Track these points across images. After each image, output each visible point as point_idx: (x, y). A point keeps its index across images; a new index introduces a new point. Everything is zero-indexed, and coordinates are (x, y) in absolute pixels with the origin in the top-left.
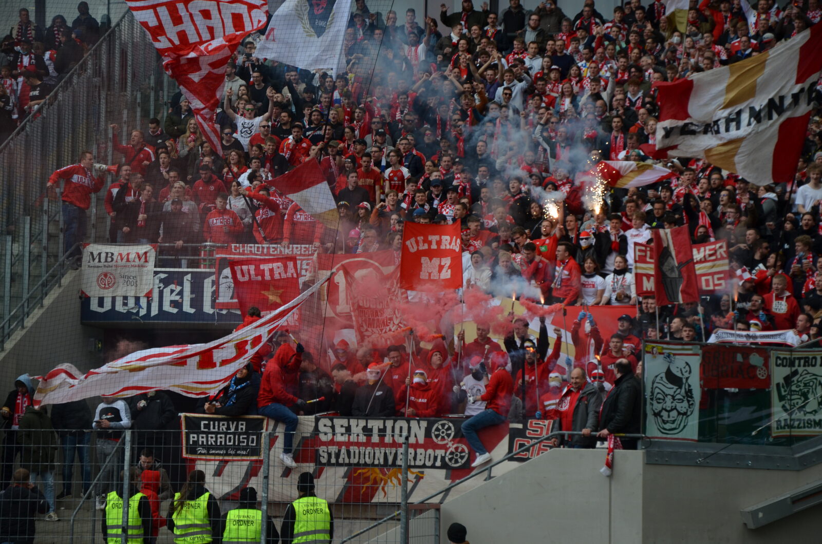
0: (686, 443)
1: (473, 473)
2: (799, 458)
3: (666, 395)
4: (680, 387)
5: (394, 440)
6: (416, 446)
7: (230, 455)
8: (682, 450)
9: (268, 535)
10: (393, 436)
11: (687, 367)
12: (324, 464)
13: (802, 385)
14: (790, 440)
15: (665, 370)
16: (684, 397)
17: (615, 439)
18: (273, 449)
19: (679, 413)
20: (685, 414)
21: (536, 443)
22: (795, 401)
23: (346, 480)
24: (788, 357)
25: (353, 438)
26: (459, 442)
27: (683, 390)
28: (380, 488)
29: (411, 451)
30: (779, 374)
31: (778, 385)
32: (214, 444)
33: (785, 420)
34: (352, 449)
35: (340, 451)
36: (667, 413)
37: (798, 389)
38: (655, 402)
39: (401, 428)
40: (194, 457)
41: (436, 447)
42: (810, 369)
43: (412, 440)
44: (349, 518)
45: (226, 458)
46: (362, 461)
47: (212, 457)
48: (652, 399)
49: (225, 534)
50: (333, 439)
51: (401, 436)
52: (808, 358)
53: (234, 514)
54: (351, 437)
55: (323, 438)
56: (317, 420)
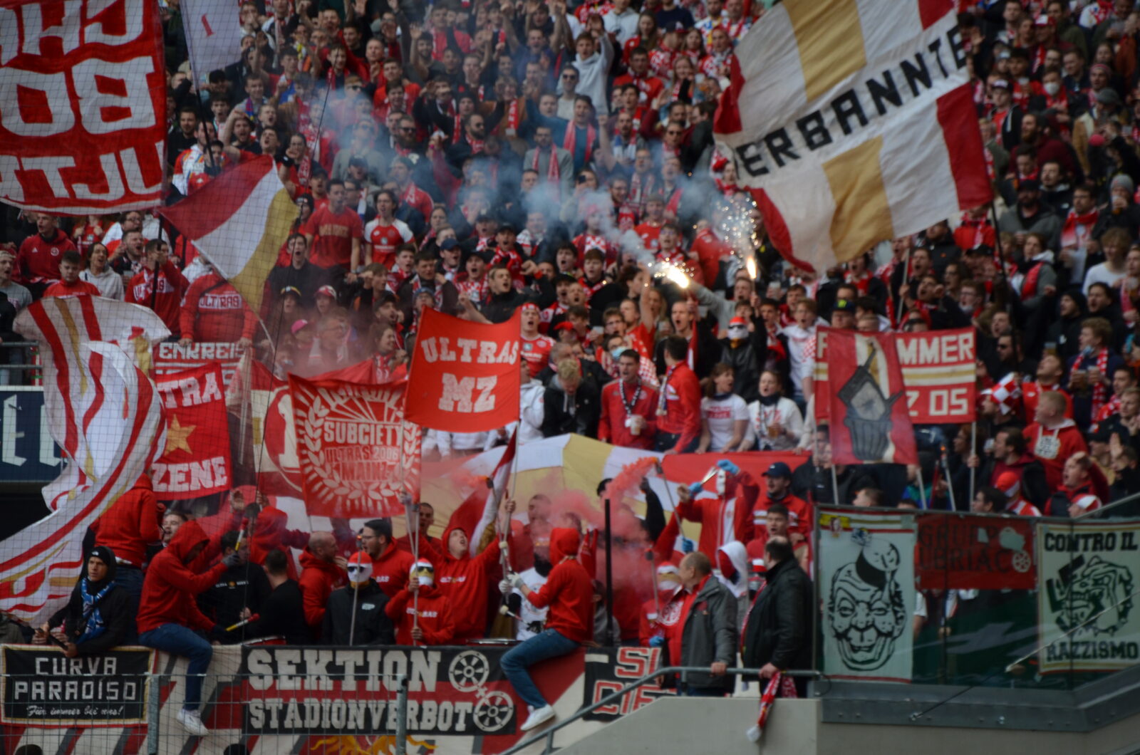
0: (890, 686)
1: (522, 741)
2: (1088, 710)
3: (858, 602)
4: (881, 588)
5: (382, 686)
6: (422, 696)
7: (88, 717)
8: (884, 698)
10: (380, 679)
11: (893, 552)
12: (258, 731)
13: (1091, 582)
14: (1071, 679)
15: (854, 557)
16: (888, 605)
19: (880, 634)
20: (889, 634)
21: (633, 688)
22: (1078, 611)
24: (1066, 533)
25: (310, 684)
26: (498, 688)
27: (886, 594)
29: (413, 704)
30: (1051, 564)
31: (1049, 583)
32: (58, 698)
33: (1063, 645)
34: (308, 702)
35: (286, 706)
36: (858, 634)
37: (1083, 590)
38: (836, 615)
39: (395, 664)
40: (20, 722)
41: (456, 696)
42: (1105, 555)
43: (414, 686)
46: (326, 725)
47: (55, 722)
48: (832, 609)
50: (273, 686)
51: (394, 678)
52: (1100, 535)
54: (307, 682)
55: (256, 684)
56: (245, 653)
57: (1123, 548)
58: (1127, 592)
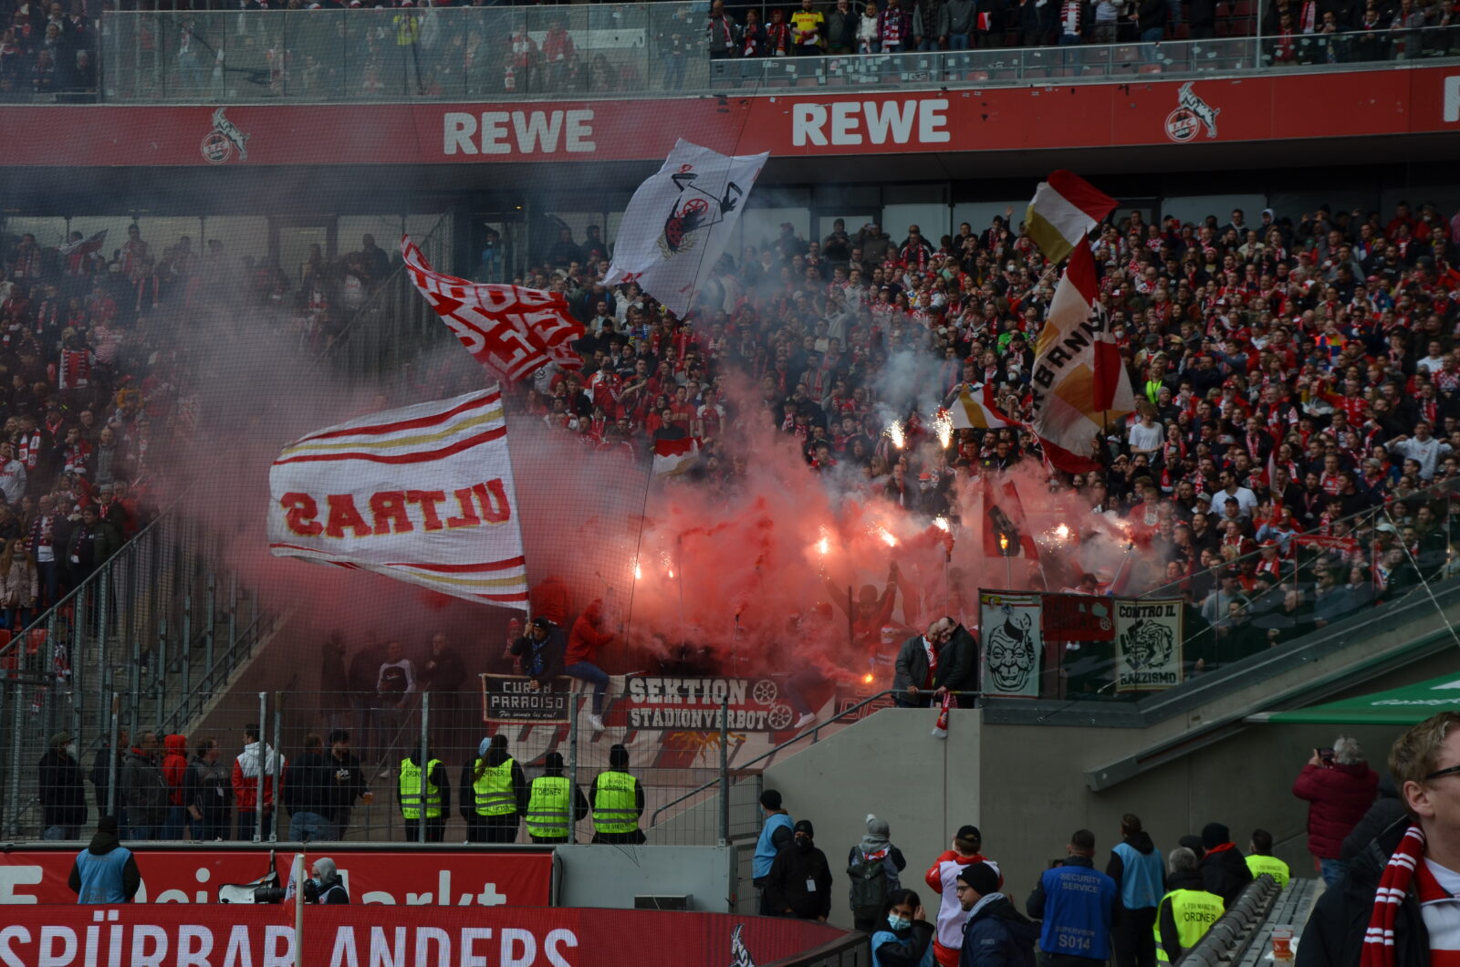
0: (1025, 700)
2: (1145, 714)
3: (1005, 649)
4: (1020, 641)
5: (712, 701)
6: (736, 707)
7: (535, 718)
8: (1021, 708)
9: (577, 804)
10: (711, 696)
11: (1027, 619)
12: (637, 728)
13: (1147, 636)
14: (1136, 696)
16: (1024, 651)
17: (952, 695)
18: (580, 713)
19: (1020, 669)
20: (1026, 669)
22: (1140, 654)
23: (661, 745)
24: (1132, 606)
25: (668, 700)
26: (782, 703)
27: (1023, 644)
28: (699, 753)
30: (1123, 625)
31: (1122, 636)
32: (516, 706)
33: (1131, 675)
35: (653, 713)
36: (1006, 669)
37: (1142, 641)
38: (992, 657)
39: (719, 688)
40: (496, 720)
41: (757, 708)
42: (1156, 620)
43: (732, 701)
44: (664, 786)
45: (531, 722)
46: (678, 725)
47: (516, 721)
48: (989, 654)
49: (530, 805)
50: (645, 701)
51: (719, 696)
52: (1153, 607)
53: (539, 782)
54: (666, 698)
55: (635, 699)
56: (628, 680)
57: (1167, 615)
58: (1170, 643)
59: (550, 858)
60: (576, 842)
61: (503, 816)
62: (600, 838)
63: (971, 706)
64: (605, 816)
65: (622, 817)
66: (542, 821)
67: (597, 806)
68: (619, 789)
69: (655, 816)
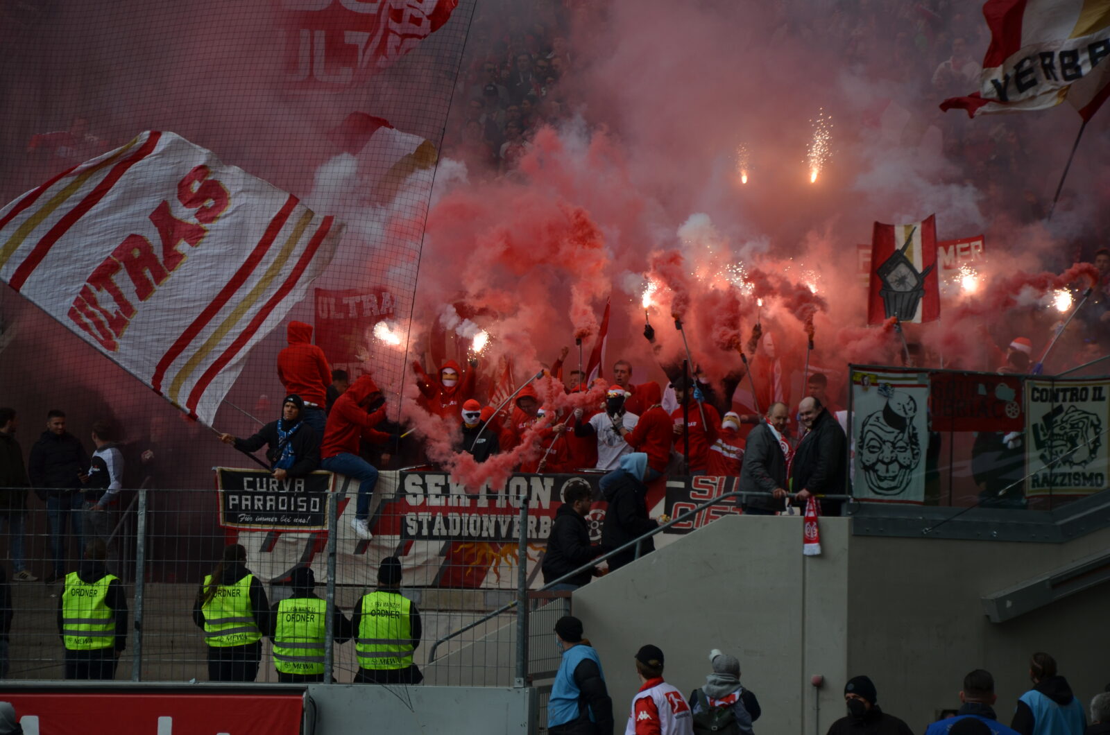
0: (908, 506)
2: (1062, 526)
3: (884, 442)
4: (903, 431)
5: (508, 504)
6: (539, 512)
7: (283, 524)
8: (903, 517)
10: (507, 498)
11: (912, 403)
12: (413, 537)
13: (1068, 426)
14: (1052, 502)
16: (907, 444)
18: (342, 517)
19: (901, 466)
20: (908, 467)
21: (704, 508)
23: (443, 558)
24: (1048, 388)
25: (453, 502)
27: (906, 435)
28: (491, 569)
29: (532, 518)
30: (1036, 412)
31: (1035, 426)
32: (261, 508)
33: (1045, 475)
34: (451, 516)
35: (434, 519)
36: (884, 467)
37: (1062, 432)
38: (865, 452)
39: (518, 487)
40: (235, 526)
42: (1080, 405)
43: (533, 504)
44: (446, 611)
45: (280, 528)
46: (465, 533)
47: (259, 527)
48: (861, 447)
50: (424, 503)
51: (518, 498)
52: (1076, 389)
53: (286, 605)
54: (450, 500)
55: (411, 501)
56: (403, 477)
57: (1094, 399)
58: (1097, 433)
59: (301, 701)
60: (333, 680)
61: (241, 647)
62: (365, 676)
63: (837, 513)
64: (371, 648)
65: (393, 649)
66: (291, 654)
67: (361, 636)
68: (388, 614)
69: (434, 648)
